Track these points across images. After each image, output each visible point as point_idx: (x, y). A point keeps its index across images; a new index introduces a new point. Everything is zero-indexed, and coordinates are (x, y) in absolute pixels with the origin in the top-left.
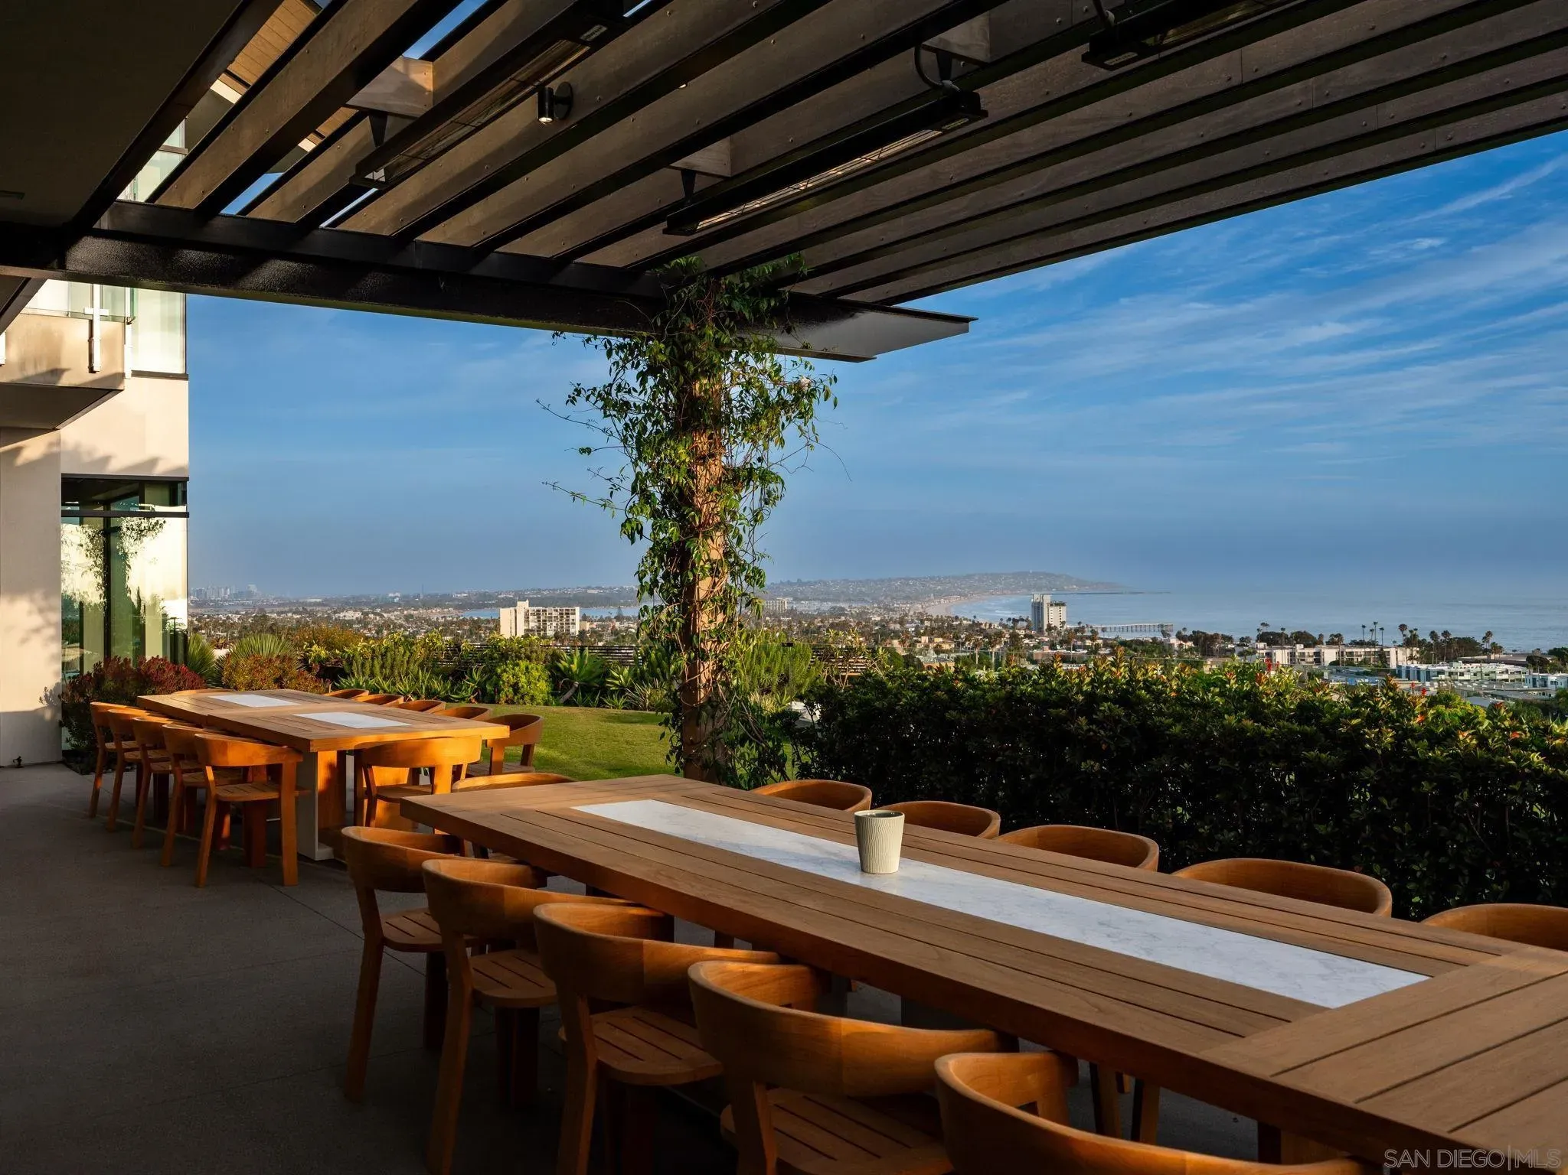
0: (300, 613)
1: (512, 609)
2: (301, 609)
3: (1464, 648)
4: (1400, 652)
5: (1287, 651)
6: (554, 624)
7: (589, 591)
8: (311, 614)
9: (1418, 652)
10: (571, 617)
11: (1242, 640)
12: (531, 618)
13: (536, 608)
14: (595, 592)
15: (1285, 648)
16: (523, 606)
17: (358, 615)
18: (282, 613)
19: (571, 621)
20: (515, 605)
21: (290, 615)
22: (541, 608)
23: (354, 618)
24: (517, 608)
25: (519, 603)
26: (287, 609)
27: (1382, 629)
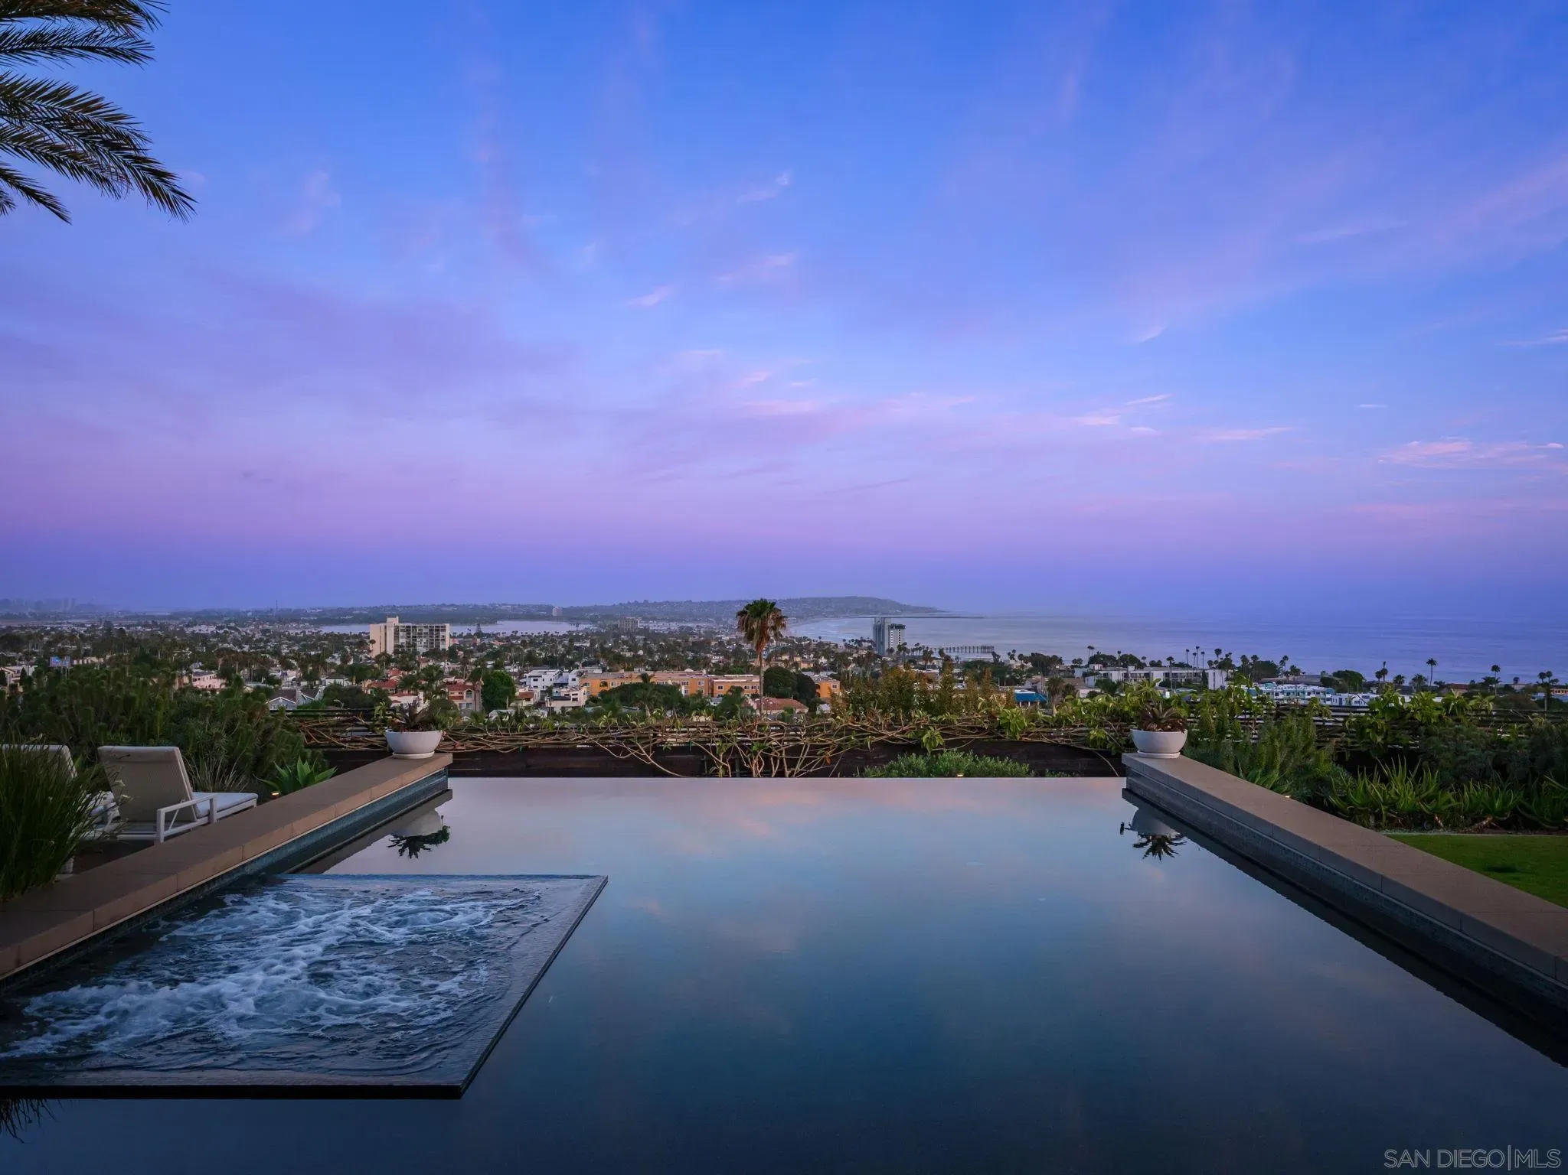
0: (150, 627)
1: (382, 625)
2: (150, 623)
3: (1265, 670)
4: (1217, 672)
5: (1121, 672)
6: (424, 640)
7: (444, 609)
8: (162, 627)
9: (1232, 674)
10: (441, 633)
11: (1075, 661)
12: (401, 634)
13: (406, 625)
14: (450, 609)
15: (1120, 670)
16: (394, 622)
17: (212, 629)
18: (131, 626)
19: (441, 637)
20: (385, 621)
21: (140, 628)
22: (411, 624)
23: (209, 632)
24: (387, 624)
25: (389, 620)
26: (135, 622)
27: (1203, 653)
